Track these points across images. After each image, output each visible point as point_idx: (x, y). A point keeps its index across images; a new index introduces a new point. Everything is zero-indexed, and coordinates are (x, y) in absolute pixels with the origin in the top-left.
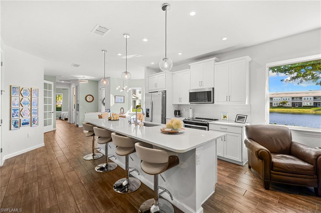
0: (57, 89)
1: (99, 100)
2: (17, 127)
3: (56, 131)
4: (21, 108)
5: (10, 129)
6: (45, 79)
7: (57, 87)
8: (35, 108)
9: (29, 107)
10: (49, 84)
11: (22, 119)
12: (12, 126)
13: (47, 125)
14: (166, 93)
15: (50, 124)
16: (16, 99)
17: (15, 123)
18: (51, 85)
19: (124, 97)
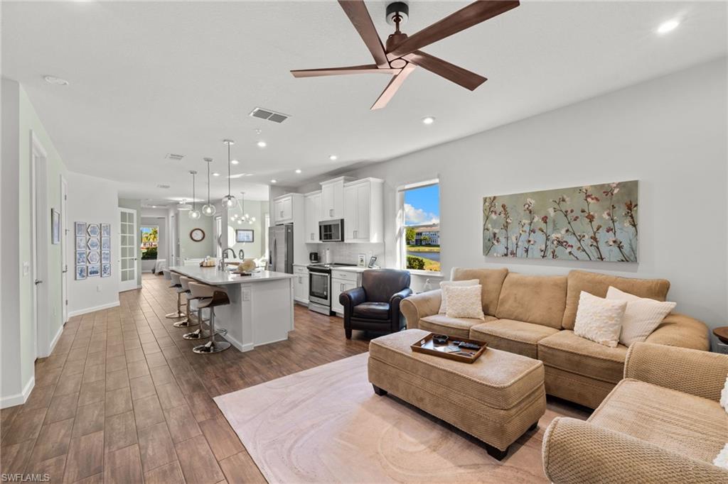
0: (143, 218)
1: (214, 238)
2: (84, 276)
3: (143, 290)
4: (88, 251)
5: (76, 279)
6: (119, 206)
7: (142, 216)
8: (106, 252)
9: (99, 251)
10: (129, 214)
11: (90, 266)
12: (78, 275)
13: (126, 280)
14: (292, 226)
15: (132, 278)
16: (81, 240)
17: (81, 271)
18: (132, 214)
19: (253, 231)
